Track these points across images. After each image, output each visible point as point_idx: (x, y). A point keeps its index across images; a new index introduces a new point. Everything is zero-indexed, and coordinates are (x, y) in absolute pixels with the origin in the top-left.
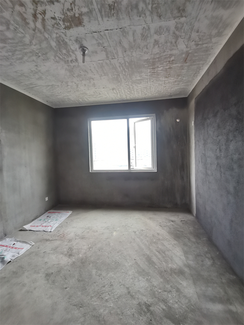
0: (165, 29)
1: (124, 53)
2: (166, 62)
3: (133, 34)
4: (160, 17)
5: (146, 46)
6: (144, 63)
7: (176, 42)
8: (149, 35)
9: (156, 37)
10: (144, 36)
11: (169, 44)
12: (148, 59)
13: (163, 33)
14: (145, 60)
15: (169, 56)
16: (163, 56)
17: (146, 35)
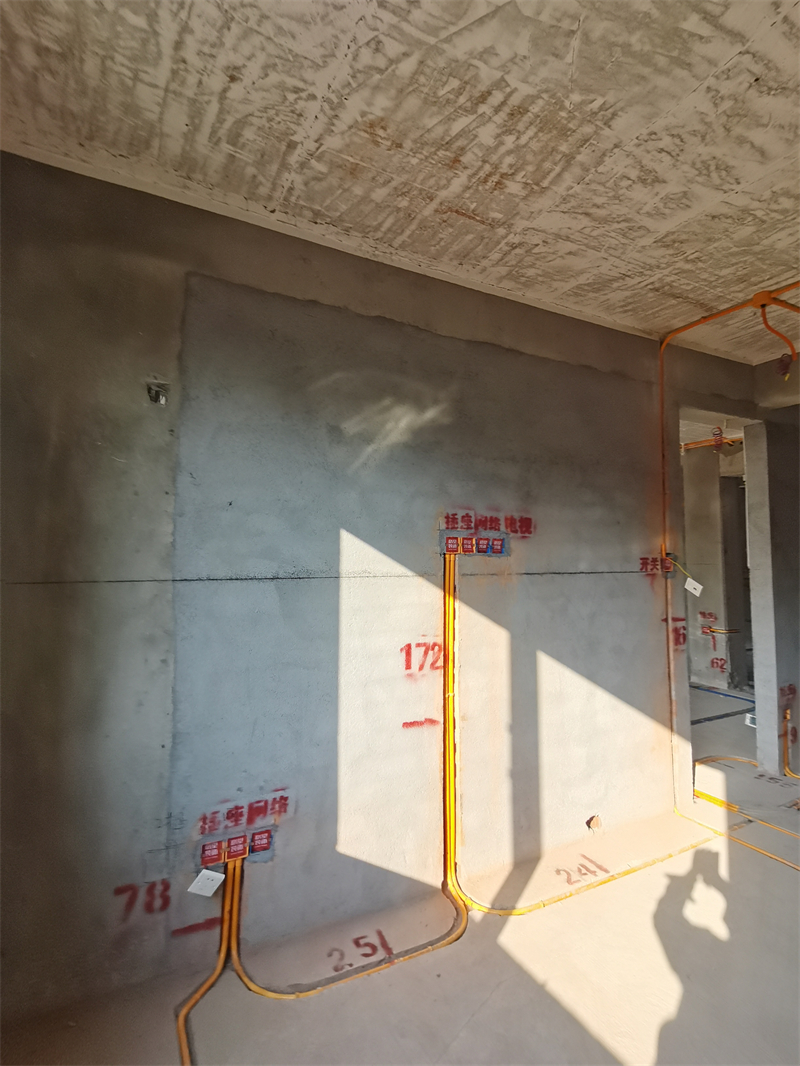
0: (667, 211)
1: (758, 69)
2: (515, 170)
3: (762, 153)
4: (714, 217)
5: (674, 154)
6: (599, 102)
7: (587, 214)
8: (698, 179)
9: (673, 188)
10: (717, 168)
11: (599, 200)
12: (607, 124)
13: (661, 205)
14: (614, 115)
15: (545, 184)
16: (564, 170)
17: (714, 175)
